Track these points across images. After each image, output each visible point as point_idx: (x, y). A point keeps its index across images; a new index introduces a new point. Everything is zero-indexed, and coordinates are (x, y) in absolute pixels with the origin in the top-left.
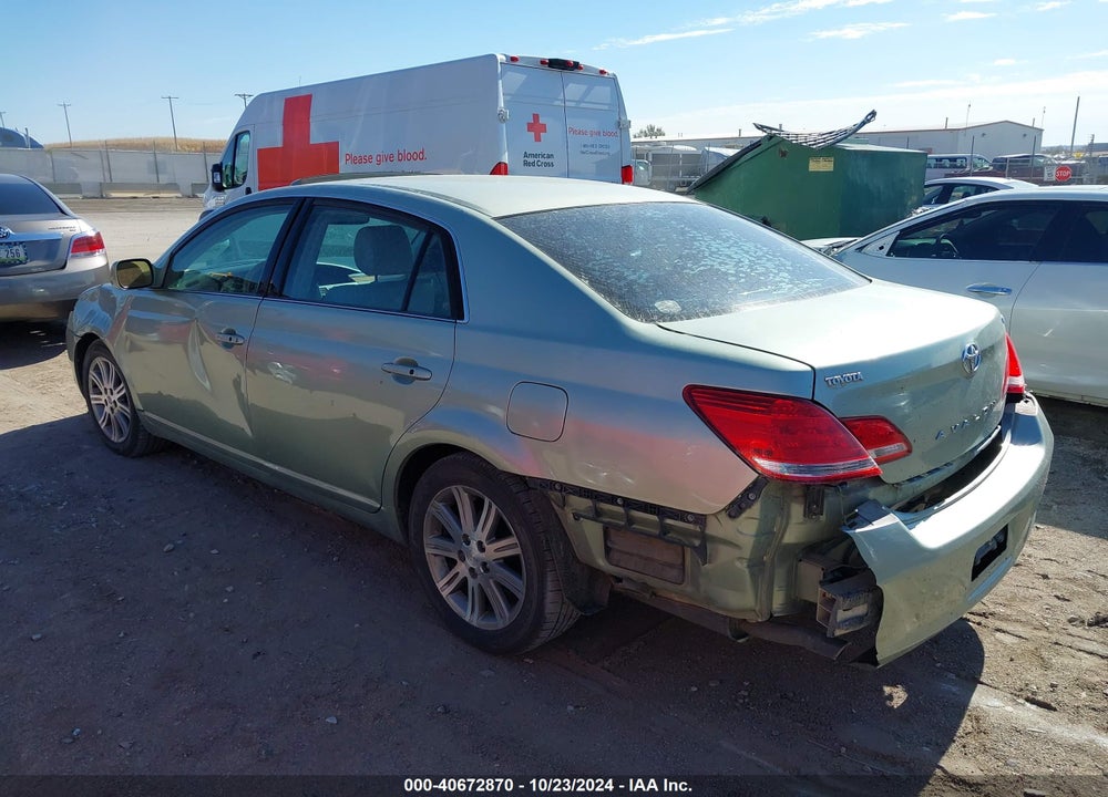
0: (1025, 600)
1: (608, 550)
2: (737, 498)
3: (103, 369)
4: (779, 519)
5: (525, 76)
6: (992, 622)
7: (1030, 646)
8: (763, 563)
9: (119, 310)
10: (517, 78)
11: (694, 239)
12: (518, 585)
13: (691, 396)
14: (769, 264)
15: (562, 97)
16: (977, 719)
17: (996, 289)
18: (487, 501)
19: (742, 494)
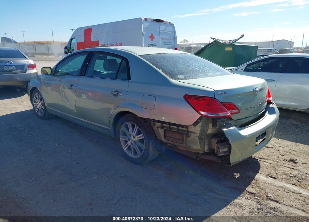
0: (273, 155)
1: (165, 136)
2: (196, 122)
3: (37, 96)
4: (206, 127)
5: (149, 24)
6: (263, 160)
7: (272, 165)
8: (202, 138)
9: (42, 81)
10: (147, 24)
11: (189, 62)
12: (143, 146)
13: (185, 97)
14: (208, 68)
15: (159, 29)
16: (256, 180)
17: (271, 80)
18: (136, 125)
19: (197, 120)
